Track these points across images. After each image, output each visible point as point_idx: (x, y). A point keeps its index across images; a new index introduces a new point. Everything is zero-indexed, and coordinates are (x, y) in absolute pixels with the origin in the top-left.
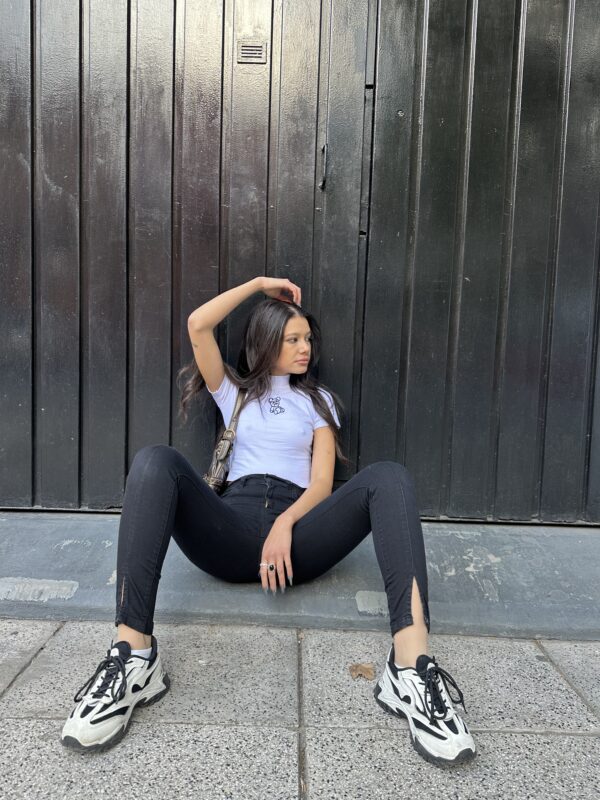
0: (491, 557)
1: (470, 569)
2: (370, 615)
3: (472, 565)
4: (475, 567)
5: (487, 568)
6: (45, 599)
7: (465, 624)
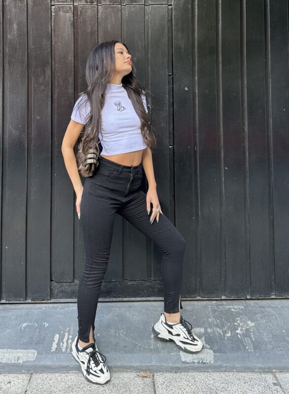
0: (249, 322)
1: (238, 331)
2: (188, 363)
3: (240, 328)
4: (241, 330)
5: (247, 330)
6: (21, 361)
7: (237, 366)
